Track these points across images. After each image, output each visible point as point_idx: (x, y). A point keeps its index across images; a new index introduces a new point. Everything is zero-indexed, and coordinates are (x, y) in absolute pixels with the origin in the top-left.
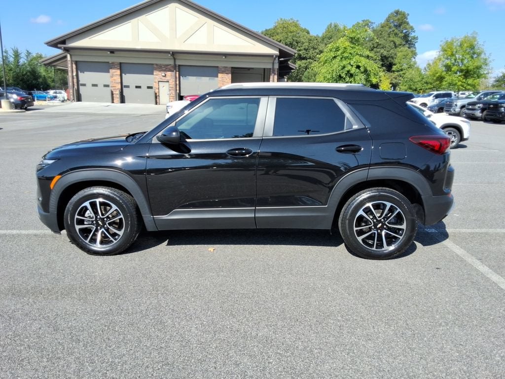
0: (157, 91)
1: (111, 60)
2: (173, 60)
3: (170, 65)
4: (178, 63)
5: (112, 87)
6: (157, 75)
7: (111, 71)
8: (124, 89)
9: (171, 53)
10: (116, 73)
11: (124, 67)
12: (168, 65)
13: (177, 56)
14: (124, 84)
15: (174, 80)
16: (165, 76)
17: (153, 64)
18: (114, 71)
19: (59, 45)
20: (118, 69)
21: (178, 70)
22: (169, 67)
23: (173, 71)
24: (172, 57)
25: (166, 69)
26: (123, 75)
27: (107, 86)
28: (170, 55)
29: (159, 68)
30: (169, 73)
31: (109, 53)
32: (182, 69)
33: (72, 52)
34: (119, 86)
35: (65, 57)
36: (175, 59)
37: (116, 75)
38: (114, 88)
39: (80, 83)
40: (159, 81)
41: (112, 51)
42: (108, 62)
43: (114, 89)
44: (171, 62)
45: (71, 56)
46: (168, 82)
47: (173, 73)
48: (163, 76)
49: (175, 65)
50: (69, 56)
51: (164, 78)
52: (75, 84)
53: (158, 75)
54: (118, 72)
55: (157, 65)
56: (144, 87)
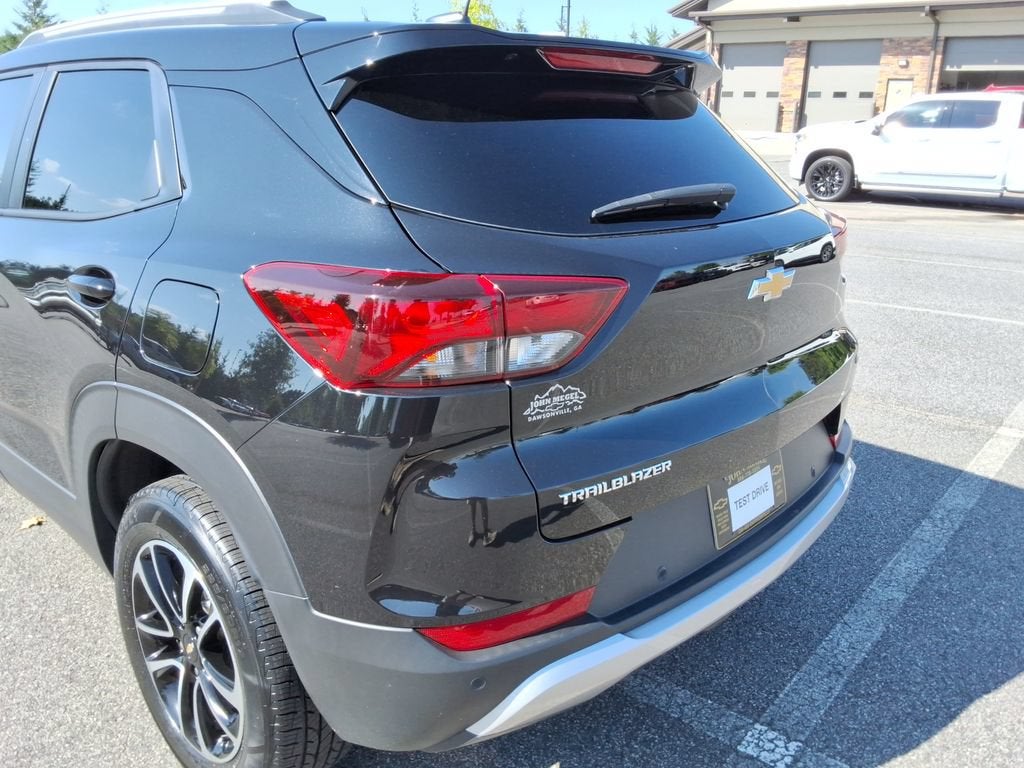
0: (880, 103)
1: (788, 37)
2: (933, 25)
3: (924, 38)
4: (944, 32)
5: (782, 96)
6: (887, 64)
7: (787, 61)
8: (809, 101)
9: (927, 8)
10: (793, 67)
11: (815, 49)
12: (917, 40)
13: (942, 17)
14: (810, 89)
15: (926, 75)
16: (906, 66)
17: (882, 40)
18: (792, 60)
19: (691, 14)
20: (802, 55)
21: (940, 48)
22: (919, 44)
23: (927, 54)
24: (929, 19)
25: (913, 48)
26: (812, 68)
27: (771, 95)
28: (923, 14)
29: (896, 48)
30: (917, 61)
31: (786, 20)
32: (954, 47)
33: (717, 26)
34: (798, 95)
35: (703, 37)
36: (937, 24)
37: (796, 69)
38: (787, 99)
39: (723, 90)
40: (889, 80)
41: (794, 17)
42: (785, 42)
43: (786, 102)
44: (928, 32)
45: (713, 33)
46: (912, 80)
47: (928, 59)
48: (902, 67)
49: (936, 39)
50: (709, 34)
51: (903, 71)
52: (713, 93)
53: (890, 64)
54: (801, 62)
55: (891, 40)
56: (853, 95)
